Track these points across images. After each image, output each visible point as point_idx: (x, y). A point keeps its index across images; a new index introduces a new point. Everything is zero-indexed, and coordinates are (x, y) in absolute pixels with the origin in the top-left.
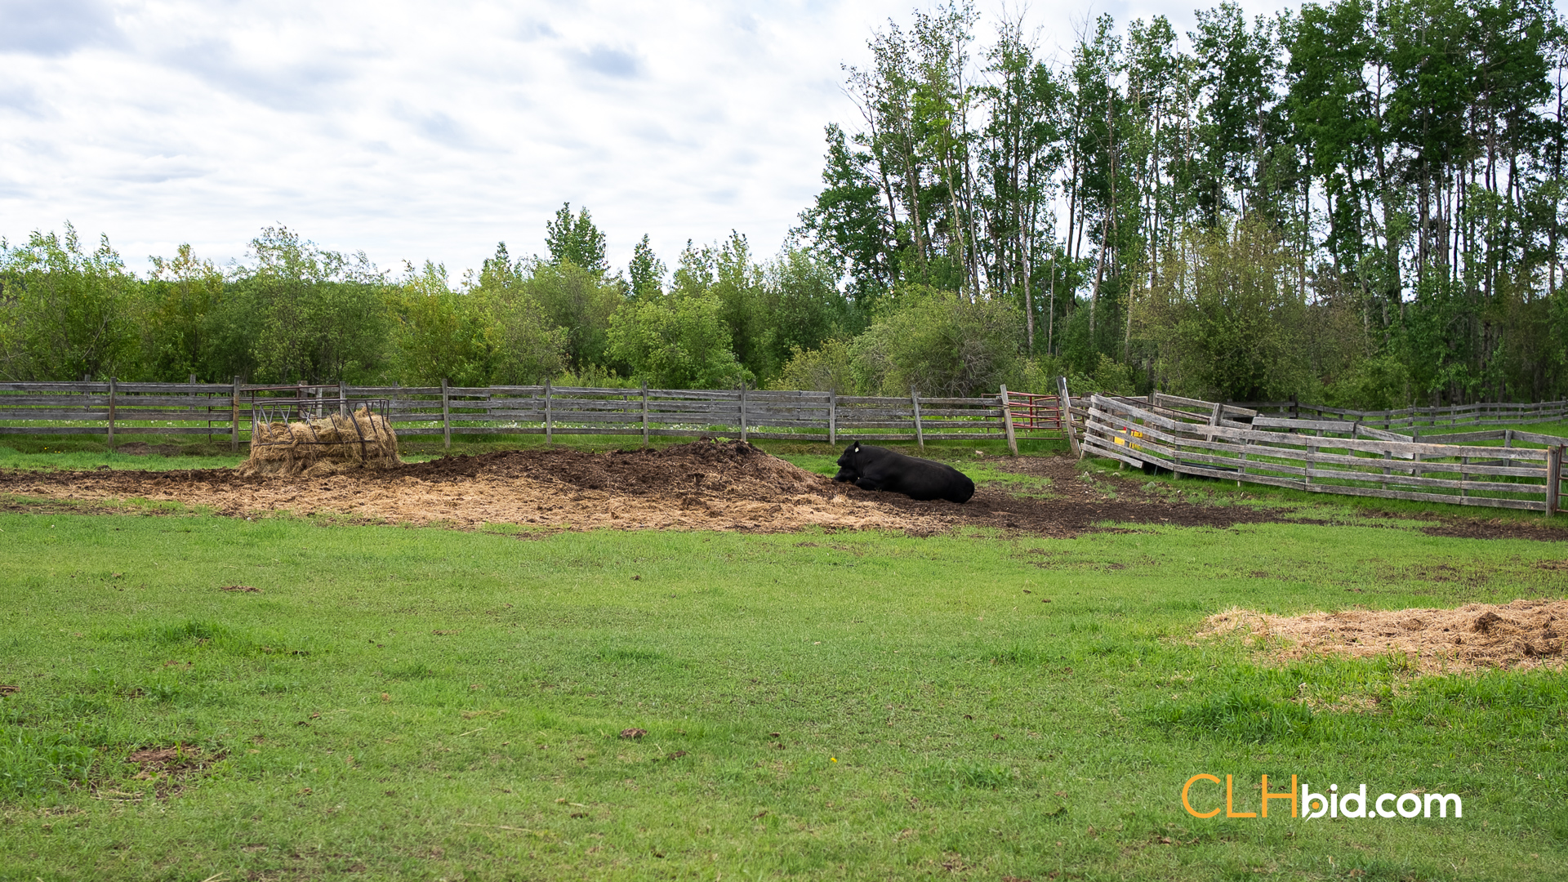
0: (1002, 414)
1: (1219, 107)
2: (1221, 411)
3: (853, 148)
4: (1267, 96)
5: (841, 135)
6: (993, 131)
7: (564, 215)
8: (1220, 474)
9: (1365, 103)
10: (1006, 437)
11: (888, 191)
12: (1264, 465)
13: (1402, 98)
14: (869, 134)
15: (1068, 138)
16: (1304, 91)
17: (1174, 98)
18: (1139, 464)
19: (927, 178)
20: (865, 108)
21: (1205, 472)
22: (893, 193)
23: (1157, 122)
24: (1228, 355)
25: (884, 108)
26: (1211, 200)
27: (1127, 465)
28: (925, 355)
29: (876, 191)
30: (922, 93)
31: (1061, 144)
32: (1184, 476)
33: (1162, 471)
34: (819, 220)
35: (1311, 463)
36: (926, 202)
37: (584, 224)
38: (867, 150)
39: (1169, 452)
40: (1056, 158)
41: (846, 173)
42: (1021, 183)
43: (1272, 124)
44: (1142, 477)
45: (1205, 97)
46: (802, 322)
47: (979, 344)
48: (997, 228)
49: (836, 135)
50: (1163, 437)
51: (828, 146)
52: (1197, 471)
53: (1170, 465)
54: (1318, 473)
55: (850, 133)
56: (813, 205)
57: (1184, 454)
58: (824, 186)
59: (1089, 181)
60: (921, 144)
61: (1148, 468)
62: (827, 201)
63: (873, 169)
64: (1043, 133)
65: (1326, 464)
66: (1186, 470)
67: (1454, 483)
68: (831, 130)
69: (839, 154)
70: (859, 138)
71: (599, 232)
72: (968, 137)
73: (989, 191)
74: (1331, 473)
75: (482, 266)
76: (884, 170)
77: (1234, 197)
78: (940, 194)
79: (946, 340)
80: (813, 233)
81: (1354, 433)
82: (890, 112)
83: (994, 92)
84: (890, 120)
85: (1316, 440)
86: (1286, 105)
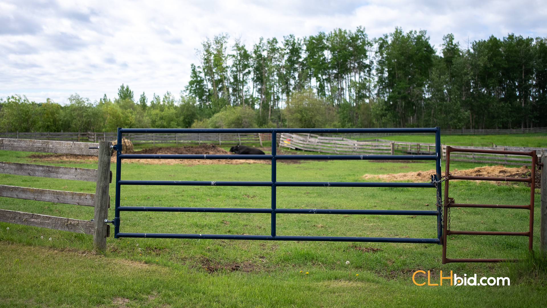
0: (258, 137)
1: (289, 60)
2: (310, 135)
3: (197, 70)
4: (300, 57)
5: (195, 66)
6: (233, 66)
7: (123, 87)
8: (314, 150)
9: (324, 59)
10: (259, 143)
11: (206, 80)
12: (325, 148)
13: (334, 58)
14: (201, 66)
15: (252, 67)
16: (311, 56)
17: (278, 58)
18: (294, 148)
19: (217, 77)
20: (200, 59)
21: (311, 150)
22: (208, 81)
23: (274, 63)
24: (307, 122)
25: (205, 59)
26: (287, 83)
27: (291, 149)
28: (233, 123)
29: (203, 80)
30: (215, 56)
31: (251, 69)
32: (306, 151)
33: (300, 150)
34: (189, 88)
35: (336, 147)
36: (216, 83)
37: (127, 89)
38: (201, 70)
39: (302, 145)
40: (249, 72)
41: (196, 76)
42: (241, 79)
43: (302, 64)
44: (295, 151)
45: (286, 57)
46: (190, 115)
47: (247, 120)
48: (234, 90)
49: (193, 67)
50: (300, 142)
51: (191, 69)
52: (309, 149)
53: (302, 148)
54: (338, 149)
55: (197, 66)
56: (188, 84)
57: (306, 146)
58: (191, 79)
59: (258, 78)
60: (215, 69)
61: (297, 149)
62: (191, 83)
63: (202, 75)
64: (245, 66)
65: (339, 148)
66: (306, 149)
67: (370, 151)
68: (192, 65)
69: (194, 71)
70: (199, 67)
71: (131, 91)
72: (227, 67)
73: (232, 80)
74: (341, 149)
75: (100, 100)
76: (206, 75)
77: (292, 82)
78: (221, 81)
79: (238, 119)
80: (188, 91)
81: (343, 140)
82: (207, 61)
83: (234, 56)
84: (207, 62)
85: (337, 142)
86: (306, 59)
